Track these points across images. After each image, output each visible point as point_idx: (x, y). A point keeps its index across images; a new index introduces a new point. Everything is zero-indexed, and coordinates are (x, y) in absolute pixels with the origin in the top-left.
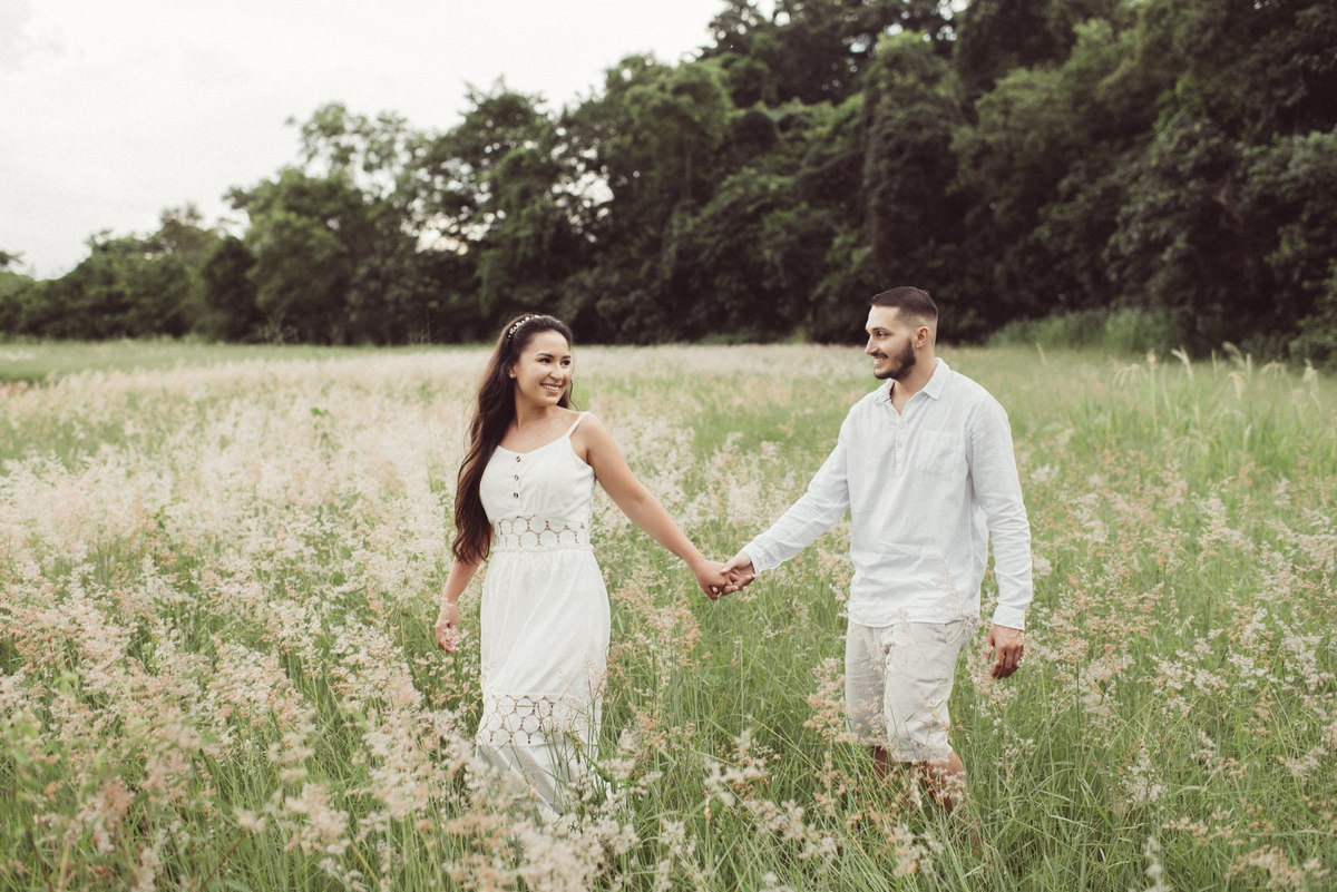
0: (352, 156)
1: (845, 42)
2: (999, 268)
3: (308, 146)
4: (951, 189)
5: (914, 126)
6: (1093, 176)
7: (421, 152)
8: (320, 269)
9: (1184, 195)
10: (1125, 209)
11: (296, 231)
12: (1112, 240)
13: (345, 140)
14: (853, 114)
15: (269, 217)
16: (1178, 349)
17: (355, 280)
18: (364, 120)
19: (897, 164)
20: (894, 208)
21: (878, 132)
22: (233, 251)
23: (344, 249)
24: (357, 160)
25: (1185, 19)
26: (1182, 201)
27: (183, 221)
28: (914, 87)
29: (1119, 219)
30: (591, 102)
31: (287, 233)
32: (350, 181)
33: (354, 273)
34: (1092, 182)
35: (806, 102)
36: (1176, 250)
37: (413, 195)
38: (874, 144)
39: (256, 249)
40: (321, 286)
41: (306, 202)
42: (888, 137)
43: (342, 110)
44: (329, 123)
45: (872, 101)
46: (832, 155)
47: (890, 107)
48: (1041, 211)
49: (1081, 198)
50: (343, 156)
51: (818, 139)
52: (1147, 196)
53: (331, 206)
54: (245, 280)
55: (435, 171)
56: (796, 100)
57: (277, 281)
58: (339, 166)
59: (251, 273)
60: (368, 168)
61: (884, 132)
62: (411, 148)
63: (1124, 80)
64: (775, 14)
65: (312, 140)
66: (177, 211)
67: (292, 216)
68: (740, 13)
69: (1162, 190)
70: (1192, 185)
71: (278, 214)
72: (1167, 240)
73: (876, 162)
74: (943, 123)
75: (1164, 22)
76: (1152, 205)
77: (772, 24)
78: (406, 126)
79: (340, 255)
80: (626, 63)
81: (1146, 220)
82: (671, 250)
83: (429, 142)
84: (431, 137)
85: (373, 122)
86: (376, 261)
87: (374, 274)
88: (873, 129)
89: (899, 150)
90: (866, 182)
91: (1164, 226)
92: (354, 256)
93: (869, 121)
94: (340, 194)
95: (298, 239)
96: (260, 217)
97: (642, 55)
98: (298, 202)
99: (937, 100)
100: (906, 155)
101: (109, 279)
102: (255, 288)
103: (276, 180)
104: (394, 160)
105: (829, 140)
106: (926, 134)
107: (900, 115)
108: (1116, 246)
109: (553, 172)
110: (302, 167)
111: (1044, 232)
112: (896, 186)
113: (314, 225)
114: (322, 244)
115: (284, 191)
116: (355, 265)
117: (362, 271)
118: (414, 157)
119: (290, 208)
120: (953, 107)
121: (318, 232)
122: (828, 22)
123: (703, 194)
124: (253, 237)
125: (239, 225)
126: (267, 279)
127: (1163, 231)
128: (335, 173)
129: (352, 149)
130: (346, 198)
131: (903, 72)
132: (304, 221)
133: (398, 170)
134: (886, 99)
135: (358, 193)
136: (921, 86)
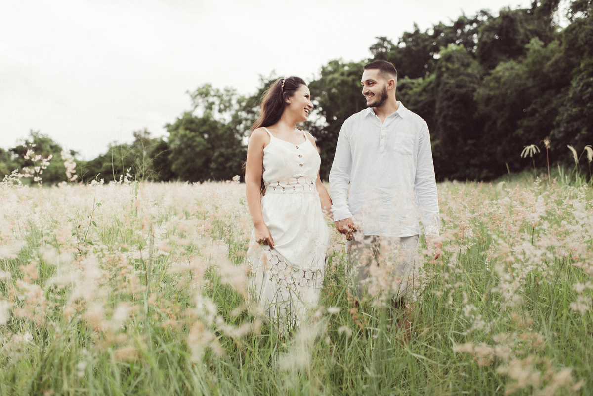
0: (213, 106)
1: (431, 54)
2: (499, 149)
3: (194, 102)
4: (476, 115)
5: (459, 86)
6: (543, 105)
7: (244, 104)
8: (199, 154)
9: (585, 109)
10: (558, 118)
11: (189, 139)
12: (552, 133)
13: (210, 99)
14: (431, 82)
15: (178, 132)
16: (570, 145)
17: (214, 158)
18: (218, 91)
19: (450, 103)
20: (449, 123)
21: (442, 89)
22: (163, 147)
23: (209, 146)
24: (216, 108)
25: (584, 29)
26: (584, 112)
27: (143, 136)
28: (458, 69)
29: (555, 123)
30: (314, 81)
31: (185, 140)
32: (213, 117)
33: (213, 155)
34: (542, 107)
35: (411, 78)
36: (581, 135)
37: (240, 122)
38: (440, 94)
39: (172, 146)
40: (199, 162)
41: (193, 126)
42: (447, 91)
43: (210, 86)
44: (204, 93)
45: (439, 77)
46: (422, 101)
47: (447, 78)
48: (519, 122)
49: (537, 115)
50: (210, 107)
51: (416, 93)
53: (204, 128)
54: (167, 159)
55: (249, 112)
56: (406, 77)
57: (181, 160)
58: (208, 111)
59: (170, 157)
60: (220, 111)
61: (445, 89)
62: (239, 102)
63: (557, 62)
64: (399, 43)
65: (196, 100)
66: (140, 131)
67: (188, 132)
68: (384, 43)
69: (575, 107)
70: (588, 105)
71: (182, 131)
72: (578, 130)
73: (441, 102)
74: (472, 85)
75: (574, 32)
76: (570, 115)
77: (398, 47)
78: (236, 92)
79: (208, 149)
80: (330, 63)
81: (568, 122)
83: (246, 99)
84: (247, 97)
85: (222, 92)
86: (223, 150)
87: (221, 155)
88: (440, 89)
89: (452, 97)
90: (437, 112)
91: (576, 124)
92: (213, 148)
93: (438, 85)
94: (208, 123)
95: (190, 142)
96: (173, 133)
97: (337, 60)
98: (189, 126)
99: (469, 75)
100: (455, 99)
102: (171, 163)
103: (181, 117)
104: (232, 108)
105: (420, 95)
106: (464, 90)
107: (452, 81)
108: (554, 135)
110: (192, 112)
111: (520, 132)
112: (450, 113)
113: (196, 136)
114: (199, 144)
115: (184, 122)
116: (214, 152)
117: (216, 154)
118: (240, 106)
119: (186, 129)
120: (476, 78)
121: (198, 139)
122: (421, 45)
124: (171, 141)
126: (177, 159)
127: (576, 126)
128: (206, 114)
129: (213, 103)
130: (210, 125)
131: (453, 63)
132: (193, 134)
133: (233, 112)
134: (445, 75)
135: (216, 122)
136: (462, 69)
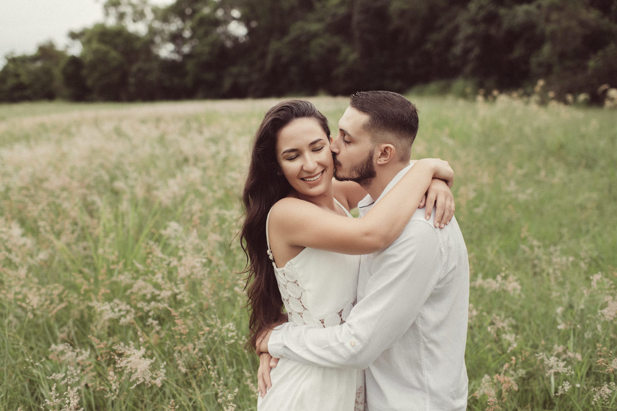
0: (126, 16)
3: (106, 12)
8: (114, 70)
11: (102, 54)
13: (121, 9)
15: (91, 46)
17: (132, 73)
20: (366, 37)
22: (75, 62)
23: (124, 60)
24: (129, 17)
27: (48, 47)
31: (99, 54)
32: (127, 28)
33: (131, 70)
34: (449, 23)
36: (475, 53)
37: (156, 34)
40: (115, 77)
41: (107, 38)
50: (121, 16)
51: (333, 5)
52: (467, 30)
54: (81, 75)
57: (96, 75)
58: (120, 21)
59: (83, 72)
60: (134, 20)
62: (154, 12)
67: (102, 45)
70: (481, 26)
71: (95, 45)
72: (472, 50)
73: (358, 16)
81: (464, 42)
82: (270, 57)
87: (140, 70)
89: (368, 11)
92: (130, 62)
95: (103, 57)
96: (87, 46)
98: (104, 39)
101: (17, 76)
102: (86, 78)
104: (146, 17)
109: (216, 23)
110: (104, 21)
111: (429, 45)
113: (111, 50)
114: (114, 59)
115: (96, 34)
116: (131, 66)
119: (100, 42)
123: (284, 32)
124: (84, 55)
125: (76, 49)
126: (91, 75)
127: (470, 45)
128: (119, 24)
129: (125, 13)
132: (107, 48)
133: (148, 23)
135: (131, 34)
